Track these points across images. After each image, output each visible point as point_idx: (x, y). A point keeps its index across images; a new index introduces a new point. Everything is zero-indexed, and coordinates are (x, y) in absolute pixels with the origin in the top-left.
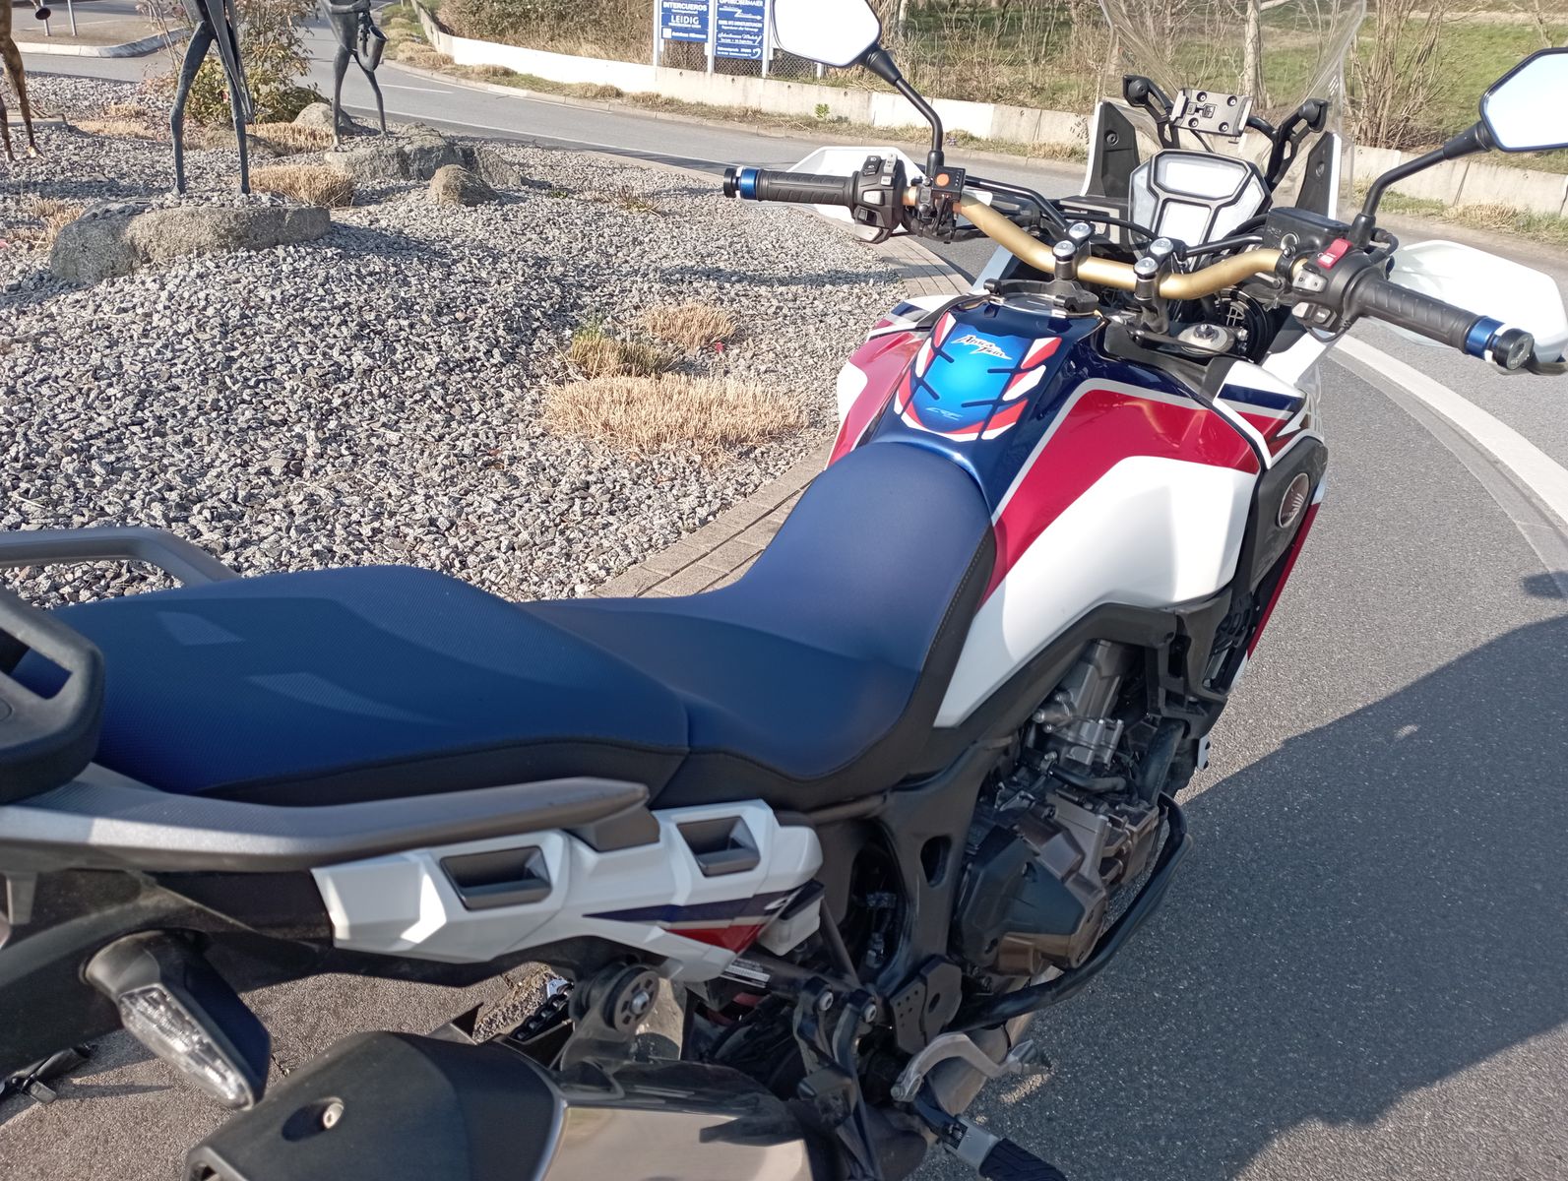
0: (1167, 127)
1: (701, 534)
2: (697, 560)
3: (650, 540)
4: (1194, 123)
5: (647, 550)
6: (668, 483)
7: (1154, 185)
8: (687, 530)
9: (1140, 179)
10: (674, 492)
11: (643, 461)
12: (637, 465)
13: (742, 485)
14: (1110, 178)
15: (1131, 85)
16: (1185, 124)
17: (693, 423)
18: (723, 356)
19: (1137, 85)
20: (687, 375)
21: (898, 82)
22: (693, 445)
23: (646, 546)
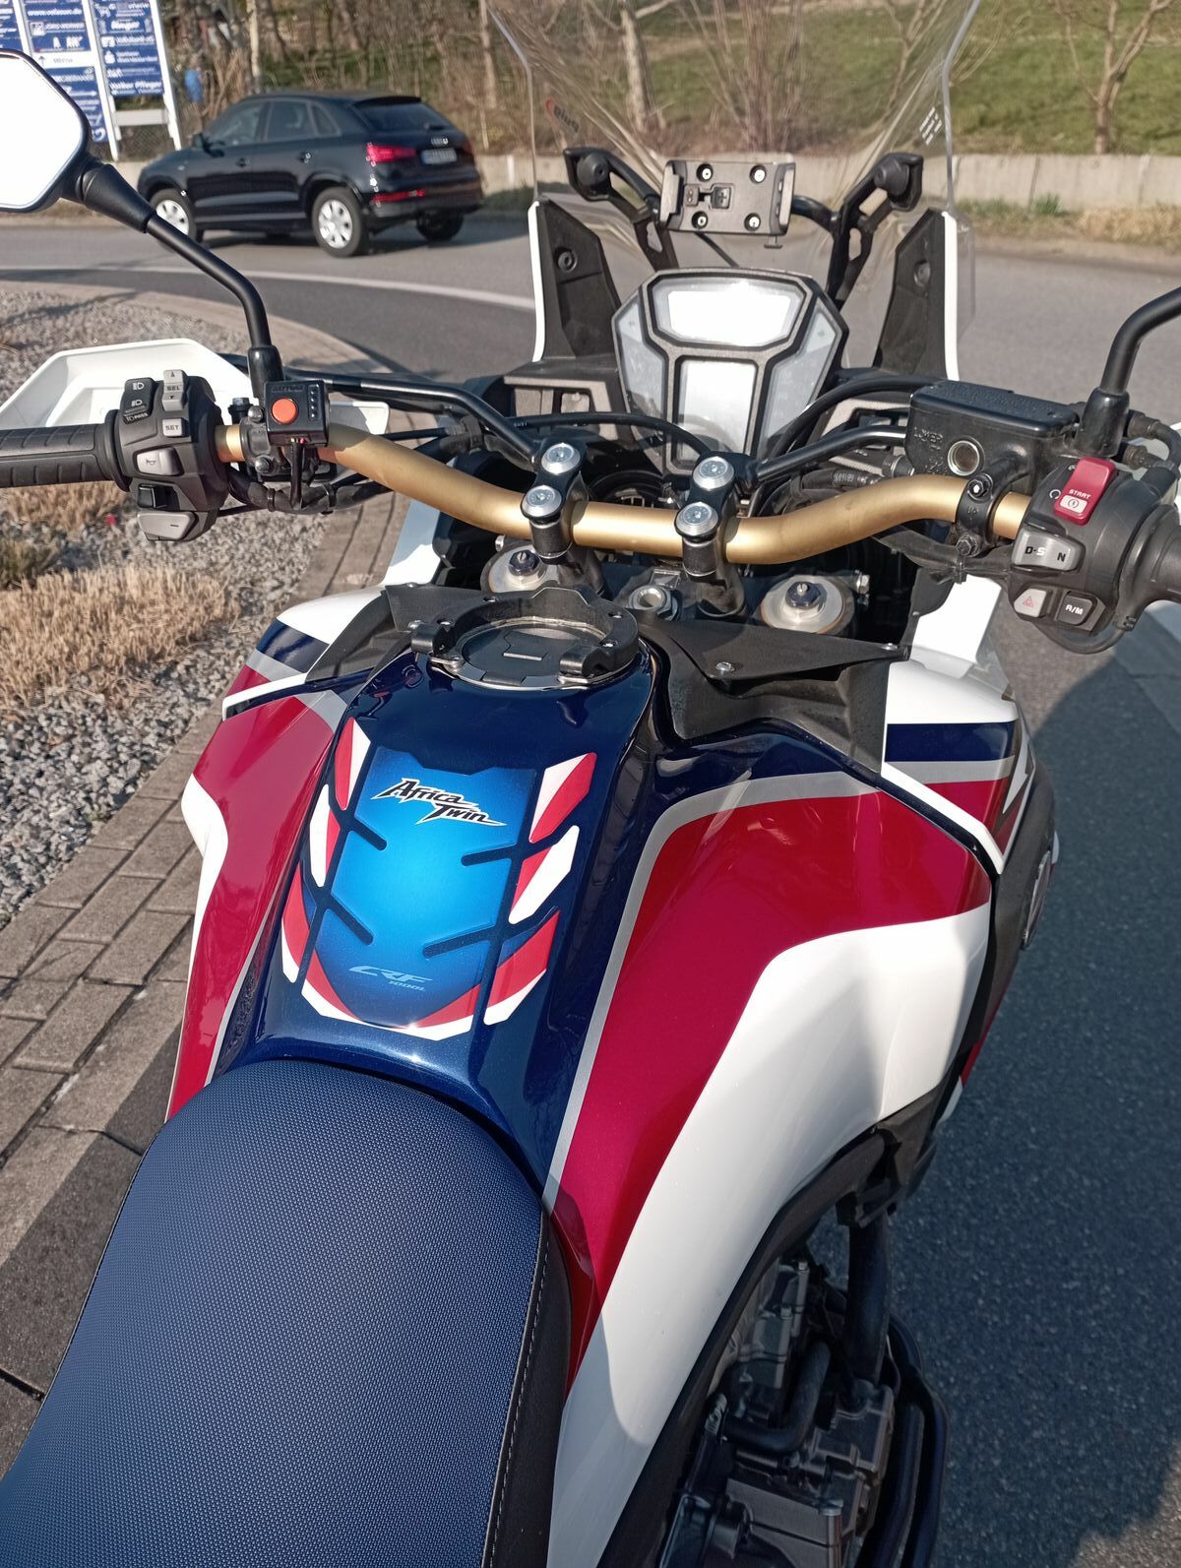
0: (651, 227)
1: (117, 823)
2: (117, 868)
3: (48, 849)
4: (701, 220)
5: (43, 866)
6: (65, 746)
7: (655, 336)
8: (99, 818)
9: (629, 325)
10: (74, 758)
11: (23, 719)
12: (18, 727)
13: (166, 725)
14: (575, 325)
15: (580, 165)
16: (687, 225)
17: (83, 650)
18: (117, 531)
19: (590, 164)
20: (72, 570)
21: (151, 224)
22: (90, 682)
23: (42, 860)
